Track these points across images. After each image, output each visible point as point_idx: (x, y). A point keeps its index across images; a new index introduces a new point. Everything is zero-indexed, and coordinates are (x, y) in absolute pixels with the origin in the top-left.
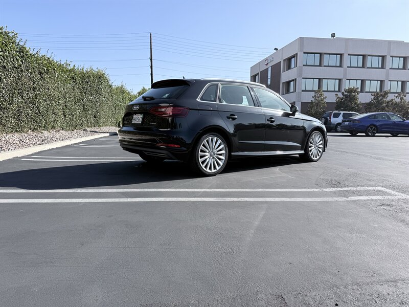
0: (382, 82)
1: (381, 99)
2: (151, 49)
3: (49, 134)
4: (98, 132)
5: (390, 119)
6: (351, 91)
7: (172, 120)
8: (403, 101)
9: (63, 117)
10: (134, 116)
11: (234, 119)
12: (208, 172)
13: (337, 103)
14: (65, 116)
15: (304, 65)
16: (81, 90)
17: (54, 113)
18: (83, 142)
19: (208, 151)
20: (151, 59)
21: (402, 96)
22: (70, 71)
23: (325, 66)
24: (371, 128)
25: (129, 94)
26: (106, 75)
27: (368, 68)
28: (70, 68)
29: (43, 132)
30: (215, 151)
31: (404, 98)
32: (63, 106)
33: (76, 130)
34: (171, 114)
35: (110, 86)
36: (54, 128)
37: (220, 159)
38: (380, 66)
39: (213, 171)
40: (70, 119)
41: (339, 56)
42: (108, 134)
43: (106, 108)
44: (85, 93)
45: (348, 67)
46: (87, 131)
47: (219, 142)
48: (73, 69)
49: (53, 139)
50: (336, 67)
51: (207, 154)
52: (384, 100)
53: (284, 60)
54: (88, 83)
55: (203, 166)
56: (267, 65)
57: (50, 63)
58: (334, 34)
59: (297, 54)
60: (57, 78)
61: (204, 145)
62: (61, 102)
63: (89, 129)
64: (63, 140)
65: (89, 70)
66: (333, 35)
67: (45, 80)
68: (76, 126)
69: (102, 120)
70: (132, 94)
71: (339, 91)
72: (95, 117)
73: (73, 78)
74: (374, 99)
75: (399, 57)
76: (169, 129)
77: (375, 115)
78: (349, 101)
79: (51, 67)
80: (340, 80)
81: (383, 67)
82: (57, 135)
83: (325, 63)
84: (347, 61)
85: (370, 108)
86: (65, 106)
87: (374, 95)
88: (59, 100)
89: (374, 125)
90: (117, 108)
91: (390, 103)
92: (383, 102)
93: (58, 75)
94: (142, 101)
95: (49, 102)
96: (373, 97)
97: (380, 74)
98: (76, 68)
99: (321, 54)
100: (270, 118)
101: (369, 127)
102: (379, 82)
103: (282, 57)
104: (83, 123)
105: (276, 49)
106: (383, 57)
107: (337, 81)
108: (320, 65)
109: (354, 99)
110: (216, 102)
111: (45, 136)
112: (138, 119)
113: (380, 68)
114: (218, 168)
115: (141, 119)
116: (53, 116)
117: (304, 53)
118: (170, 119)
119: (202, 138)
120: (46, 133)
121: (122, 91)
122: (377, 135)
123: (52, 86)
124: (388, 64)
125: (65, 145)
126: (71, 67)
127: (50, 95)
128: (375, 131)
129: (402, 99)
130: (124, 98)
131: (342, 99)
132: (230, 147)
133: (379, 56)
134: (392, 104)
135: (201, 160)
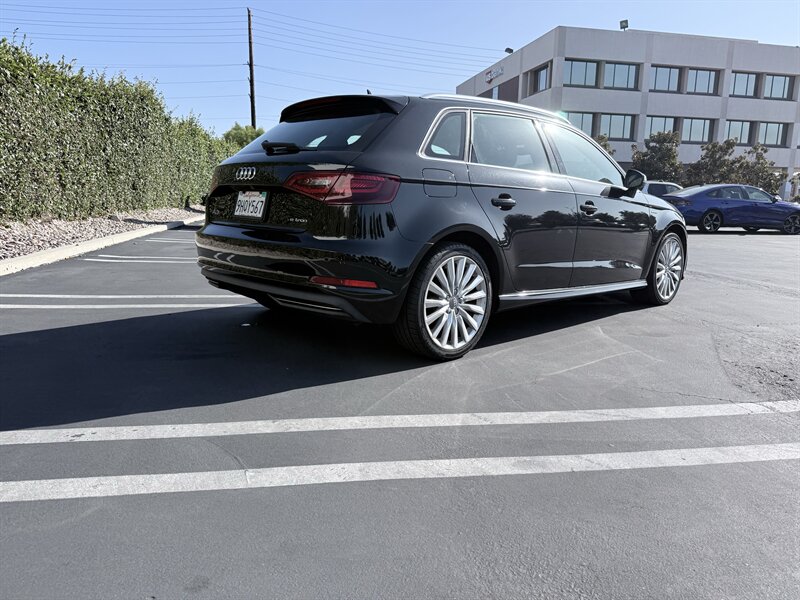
0: (713, 122)
1: (720, 157)
2: (250, 43)
3: (25, 228)
4: (141, 222)
5: (748, 198)
6: (661, 139)
7: (353, 211)
8: (761, 161)
9: (58, 188)
10: (241, 197)
11: (507, 207)
12: (445, 350)
13: (634, 163)
14: (63, 186)
15: (565, 85)
16: (99, 127)
17: (36, 180)
18: (106, 250)
19: (445, 295)
20: (251, 65)
21: (760, 151)
22: (73, 82)
23: (606, 88)
24: (711, 216)
25: (206, 137)
26: (155, 95)
27: (689, 93)
28: (71, 76)
29: (11, 224)
30: (462, 293)
31: (765, 155)
32: (57, 164)
33: (91, 219)
34: (349, 193)
35: (167, 120)
36: (39, 214)
37: (472, 313)
38: (711, 91)
39: (458, 345)
40: (76, 193)
41: (633, 68)
42: (164, 228)
43: (157, 167)
44: (110, 133)
45: (650, 91)
46: (117, 220)
47: (473, 268)
48: (79, 77)
49: (35, 241)
50: (627, 89)
51: (444, 302)
52: (727, 157)
53: (526, 74)
54: (115, 110)
55: (434, 336)
56: (490, 82)
57: (21, 60)
58: (626, 21)
59: (551, 61)
60: (39, 96)
61: (436, 280)
62: (52, 153)
63: (120, 215)
64: (58, 245)
65: (116, 81)
66: (624, 24)
67: (8, 100)
68: (92, 209)
69: (151, 195)
70: (213, 137)
71: (632, 138)
72: (134, 187)
73: (79, 99)
74: (706, 156)
75: (749, 73)
76: (342, 238)
77: (718, 190)
78: (660, 159)
79: (22, 70)
80: (634, 117)
81: (716, 93)
82: (46, 231)
83: (607, 81)
84: (648, 78)
85: (697, 174)
86: (63, 162)
87: (707, 149)
88: (46, 149)
89: (715, 210)
90: (182, 168)
91: (738, 165)
92: (723, 163)
93: (41, 89)
94: (263, 155)
95: (21, 155)
96: (705, 151)
97: (711, 107)
98: (85, 74)
99: (598, 63)
100: (587, 203)
101: (706, 213)
102: (708, 122)
103: (521, 67)
104: (108, 201)
105: (509, 50)
106: (718, 73)
107: (629, 119)
108: (597, 86)
109: (669, 155)
110: (463, 159)
111: (17, 233)
112: (252, 204)
113: (710, 95)
114: (468, 337)
115: (261, 208)
116: (34, 185)
117: (567, 59)
118: (346, 207)
119: (433, 261)
120: (17, 227)
121: (192, 130)
122: (720, 229)
123: (28, 114)
124: (727, 88)
125: (63, 258)
126: (75, 73)
127: (23, 138)
128: (718, 223)
129: (759, 157)
130: (197, 145)
131: (645, 155)
132: (497, 280)
133: (710, 70)
134: (741, 167)
135: (429, 319)
